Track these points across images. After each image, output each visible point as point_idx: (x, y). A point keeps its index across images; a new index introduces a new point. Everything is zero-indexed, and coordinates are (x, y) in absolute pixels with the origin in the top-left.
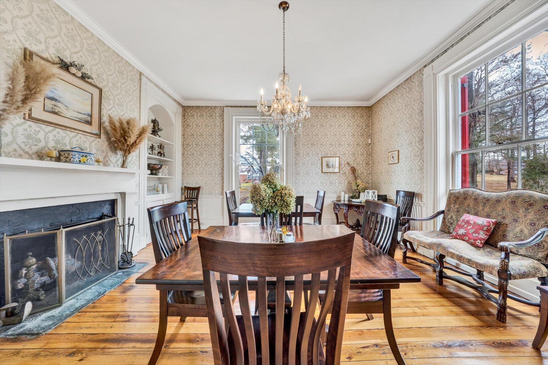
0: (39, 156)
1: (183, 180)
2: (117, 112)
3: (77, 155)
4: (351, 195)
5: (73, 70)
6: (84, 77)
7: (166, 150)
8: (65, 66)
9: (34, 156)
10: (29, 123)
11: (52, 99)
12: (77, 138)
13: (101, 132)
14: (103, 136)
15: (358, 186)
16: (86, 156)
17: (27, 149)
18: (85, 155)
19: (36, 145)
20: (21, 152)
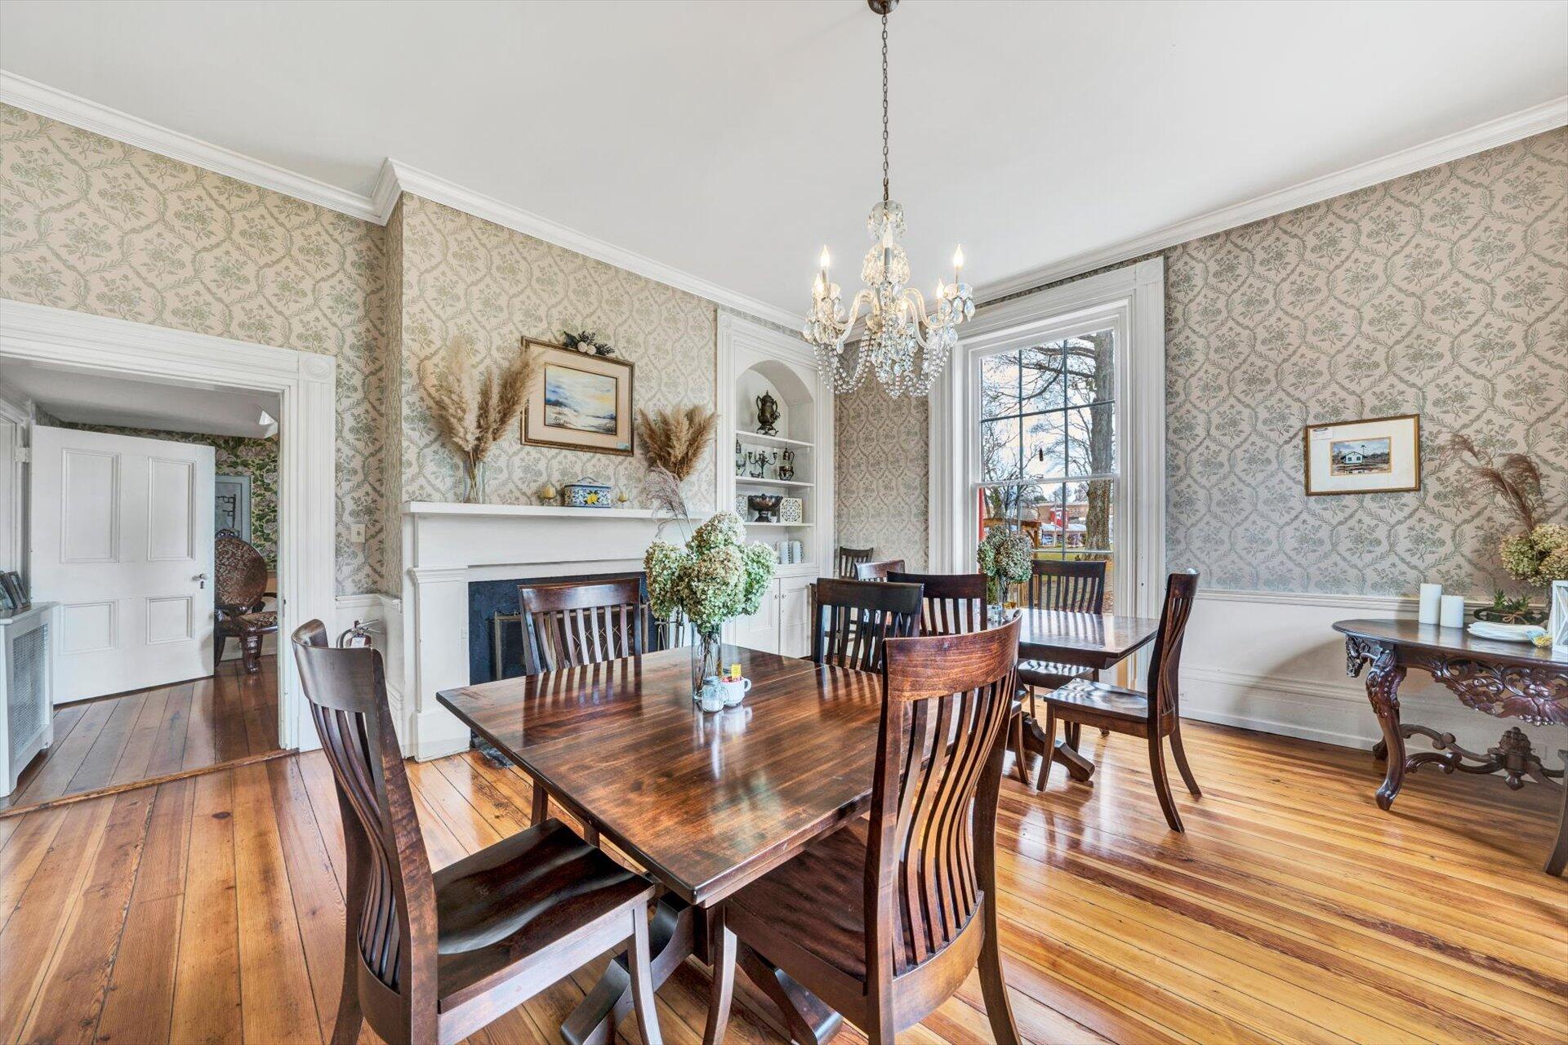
0: (539, 497)
1: (838, 531)
2: (666, 399)
3: (581, 492)
4: (1486, 600)
5: (583, 347)
6: (602, 353)
7: (798, 463)
8: (571, 344)
9: (533, 499)
10: (528, 448)
11: (557, 404)
12: (594, 461)
13: (635, 443)
14: (638, 451)
15: (1543, 555)
16: (596, 493)
17: (524, 488)
18: (593, 490)
19: (535, 481)
20: (518, 494)
